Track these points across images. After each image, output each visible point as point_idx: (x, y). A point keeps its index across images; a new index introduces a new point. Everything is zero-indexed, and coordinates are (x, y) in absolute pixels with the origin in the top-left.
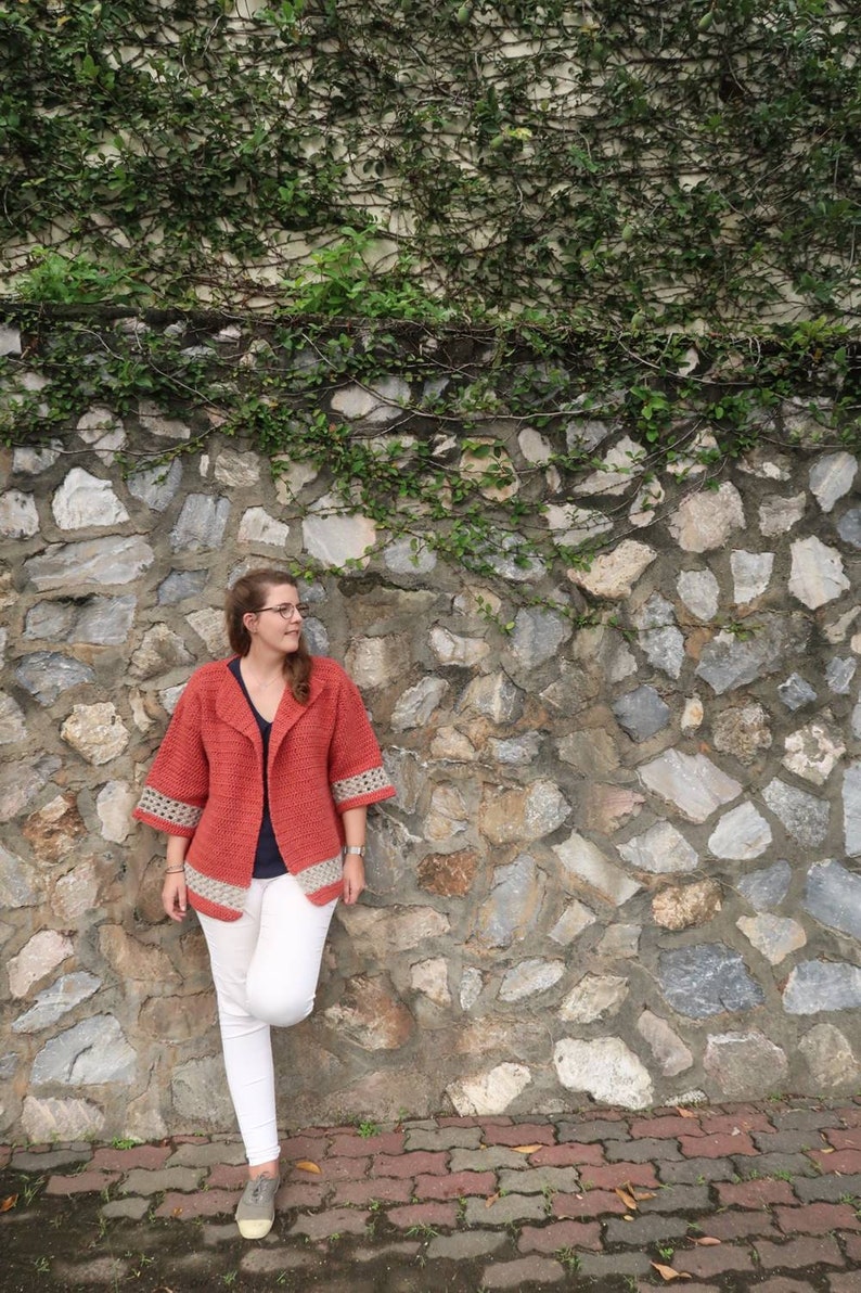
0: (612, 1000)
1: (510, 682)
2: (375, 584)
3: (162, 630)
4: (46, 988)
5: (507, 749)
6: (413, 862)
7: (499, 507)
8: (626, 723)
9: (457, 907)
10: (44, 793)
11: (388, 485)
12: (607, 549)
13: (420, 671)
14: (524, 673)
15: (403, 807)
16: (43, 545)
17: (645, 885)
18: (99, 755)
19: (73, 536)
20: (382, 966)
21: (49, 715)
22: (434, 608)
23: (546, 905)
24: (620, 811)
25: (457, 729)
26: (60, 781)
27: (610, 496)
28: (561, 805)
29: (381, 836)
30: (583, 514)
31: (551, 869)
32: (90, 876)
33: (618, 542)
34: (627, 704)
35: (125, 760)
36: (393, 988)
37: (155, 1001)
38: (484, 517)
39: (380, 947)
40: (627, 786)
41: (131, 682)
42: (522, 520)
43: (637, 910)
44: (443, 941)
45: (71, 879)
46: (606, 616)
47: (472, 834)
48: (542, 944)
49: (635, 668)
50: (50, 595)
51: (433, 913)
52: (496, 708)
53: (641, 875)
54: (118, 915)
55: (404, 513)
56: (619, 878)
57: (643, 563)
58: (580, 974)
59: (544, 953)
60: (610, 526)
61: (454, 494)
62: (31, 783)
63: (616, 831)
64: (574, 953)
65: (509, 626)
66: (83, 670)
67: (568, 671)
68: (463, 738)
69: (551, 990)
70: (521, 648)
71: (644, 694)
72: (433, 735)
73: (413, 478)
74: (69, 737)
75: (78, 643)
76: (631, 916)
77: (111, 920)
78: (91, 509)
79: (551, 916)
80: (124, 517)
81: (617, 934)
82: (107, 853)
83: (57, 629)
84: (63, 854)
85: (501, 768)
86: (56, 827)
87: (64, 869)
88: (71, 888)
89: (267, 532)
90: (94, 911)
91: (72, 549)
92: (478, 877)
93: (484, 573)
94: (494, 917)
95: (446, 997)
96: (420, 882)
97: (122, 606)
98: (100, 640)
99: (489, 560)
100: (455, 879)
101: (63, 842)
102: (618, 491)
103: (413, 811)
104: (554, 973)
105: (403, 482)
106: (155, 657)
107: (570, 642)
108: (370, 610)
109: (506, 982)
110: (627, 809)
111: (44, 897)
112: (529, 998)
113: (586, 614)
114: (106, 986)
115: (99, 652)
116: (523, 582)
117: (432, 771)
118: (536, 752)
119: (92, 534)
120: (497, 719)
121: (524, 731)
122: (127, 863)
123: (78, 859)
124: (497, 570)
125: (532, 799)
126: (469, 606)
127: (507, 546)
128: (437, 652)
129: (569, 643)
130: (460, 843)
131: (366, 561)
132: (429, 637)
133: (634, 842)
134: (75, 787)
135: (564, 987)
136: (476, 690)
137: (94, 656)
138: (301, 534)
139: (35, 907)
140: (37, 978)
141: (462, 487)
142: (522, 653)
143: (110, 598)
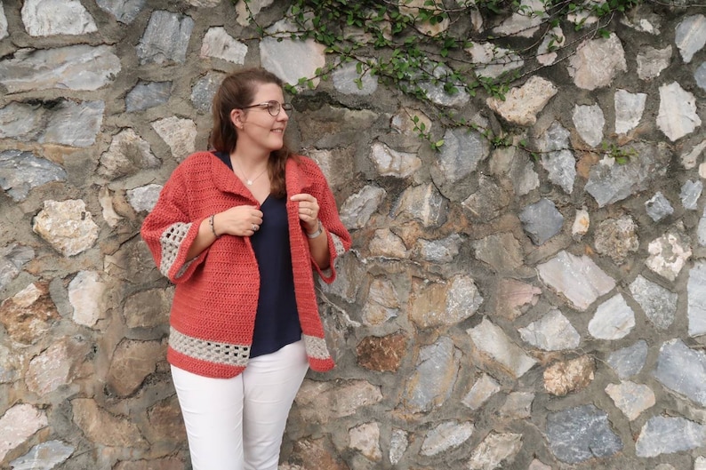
0: (510, 452)
1: (438, 192)
2: (324, 102)
3: (129, 135)
4: (22, 455)
5: (433, 249)
6: (353, 343)
7: (432, 41)
8: (529, 229)
9: (388, 381)
10: (17, 281)
11: (337, 14)
12: (519, 83)
13: (363, 180)
14: (449, 185)
15: (344, 296)
16: (13, 49)
17: (539, 361)
18: (70, 247)
19: (41, 42)
20: (324, 430)
21: (22, 210)
22: (375, 126)
23: (460, 377)
24: (522, 302)
25: (392, 231)
26: (33, 270)
27: (522, 38)
28: (475, 296)
29: (325, 321)
30: (502, 52)
31: (464, 348)
32: (62, 356)
33: (528, 77)
34: (531, 213)
35: (96, 251)
36: (333, 447)
37: (125, 464)
38: (419, 49)
39: (323, 414)
40: (529, 280)
41: (100, 182)
42: (450, 54)
43: (532, 381)
44: (376, 408)
45: (44, 358)
46: (516, 139)
47: (403, 321)
48: (456, 409)
49: (538, 183)
50: (19, 97)
51: (369, 385)
52: (426, 213)
53: (536, 353)
54: (89, 391)
55: (349, 40)
56: (519, 355)
57: (547, 96)
58: (484, 431)
59: (458, 417)
60: (521, 63)
61: (394, 27)
62: (4, 271)
63: (518, 318)
64: (482, 416)
65: (438, 144)
66: (54, 169)
67: (484, 185)
68: (398, 239)
69: (462, 446)
70: (447, 163)
71: (545, 206)
72: (371, 235)
73: (359, 10)
74: (41, 230)
75: (48, 143)
76: (527, 386)
77: (83, 394)
78: (59, 18)
79: (464, 387)
80: (92, 28)
81: (515, 400)
82: (78, 336)
83: (27, 129)
84: (36, 337)
85: (427, 265)
86: (29, 312)
87: (37, 350)
88: (44, 367)
89: (227, 51)
90: (67, 387)
91: (41, 57)
92: (407, 355)
93: (417, 97)
94: (418, 388)
95: (378, 454)
96: (358, 361)
97: (91, 111)
98: (70, 141)
99: (422, 87)
100: (388, 358)
101: (36, 326)
102: (529, 34)
103: (354, 300)
104: (466, 431)
105: (350, 12)
106: (123, 160)
107: (487, 159)
108: (319, 125)
109: (427, 441)
110: (528, 299)
111: (19, 375)
112: (445, 452)
113: (501, 137)
114: (79, 452)
115: (69, 153)
116: (449, 108)
117: (370, 267)
118: (456, 252)
119: (61, 42)
120: (426, 223)
121: (448, 234)
122: (98, 344)
123: (51, 341)
124: (428, 96)
125: (452, 291)
126: (405, 125)
127: (438, 75)
128: (377, 164)
129: (486, 161)
130: (392, 327)
131: (316, 82)
132: (370, 151)
133: (531, 326)
134: (48, 276)
135: (473, 442)
136: (408, 198)
137: (64, 157)
138: (259, 54)
139: (10, 384)
140: (13, 447)
141: (401, 21)
142: (448, 167)
143: (79, 103)
